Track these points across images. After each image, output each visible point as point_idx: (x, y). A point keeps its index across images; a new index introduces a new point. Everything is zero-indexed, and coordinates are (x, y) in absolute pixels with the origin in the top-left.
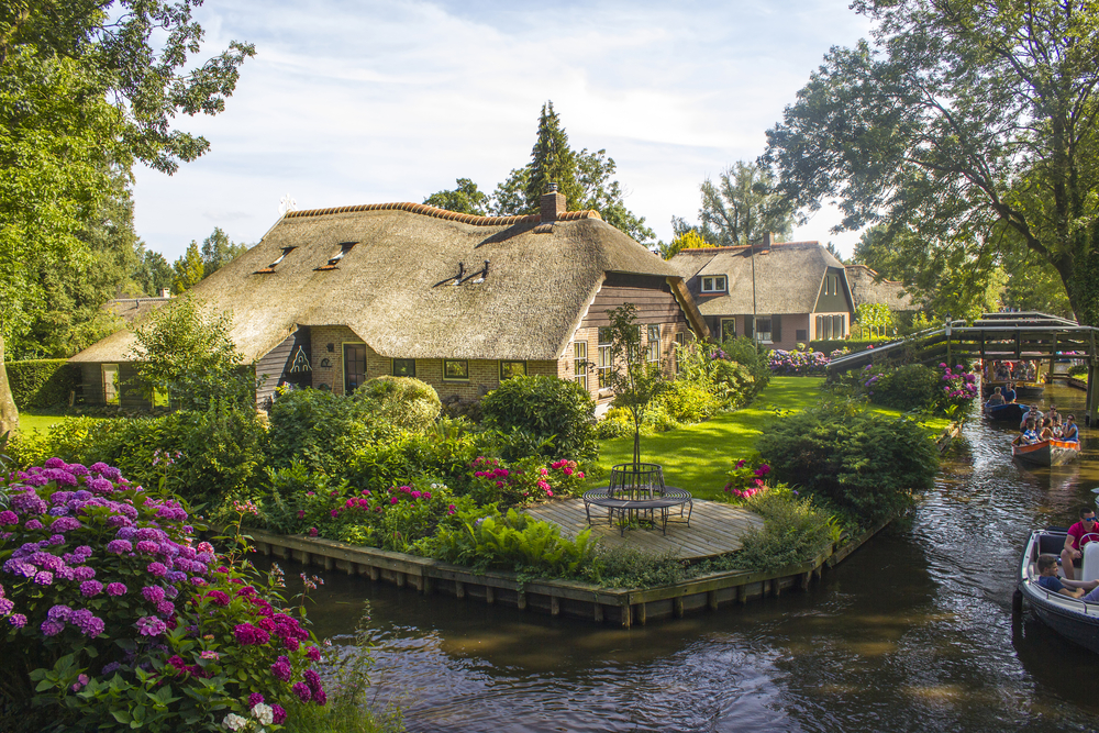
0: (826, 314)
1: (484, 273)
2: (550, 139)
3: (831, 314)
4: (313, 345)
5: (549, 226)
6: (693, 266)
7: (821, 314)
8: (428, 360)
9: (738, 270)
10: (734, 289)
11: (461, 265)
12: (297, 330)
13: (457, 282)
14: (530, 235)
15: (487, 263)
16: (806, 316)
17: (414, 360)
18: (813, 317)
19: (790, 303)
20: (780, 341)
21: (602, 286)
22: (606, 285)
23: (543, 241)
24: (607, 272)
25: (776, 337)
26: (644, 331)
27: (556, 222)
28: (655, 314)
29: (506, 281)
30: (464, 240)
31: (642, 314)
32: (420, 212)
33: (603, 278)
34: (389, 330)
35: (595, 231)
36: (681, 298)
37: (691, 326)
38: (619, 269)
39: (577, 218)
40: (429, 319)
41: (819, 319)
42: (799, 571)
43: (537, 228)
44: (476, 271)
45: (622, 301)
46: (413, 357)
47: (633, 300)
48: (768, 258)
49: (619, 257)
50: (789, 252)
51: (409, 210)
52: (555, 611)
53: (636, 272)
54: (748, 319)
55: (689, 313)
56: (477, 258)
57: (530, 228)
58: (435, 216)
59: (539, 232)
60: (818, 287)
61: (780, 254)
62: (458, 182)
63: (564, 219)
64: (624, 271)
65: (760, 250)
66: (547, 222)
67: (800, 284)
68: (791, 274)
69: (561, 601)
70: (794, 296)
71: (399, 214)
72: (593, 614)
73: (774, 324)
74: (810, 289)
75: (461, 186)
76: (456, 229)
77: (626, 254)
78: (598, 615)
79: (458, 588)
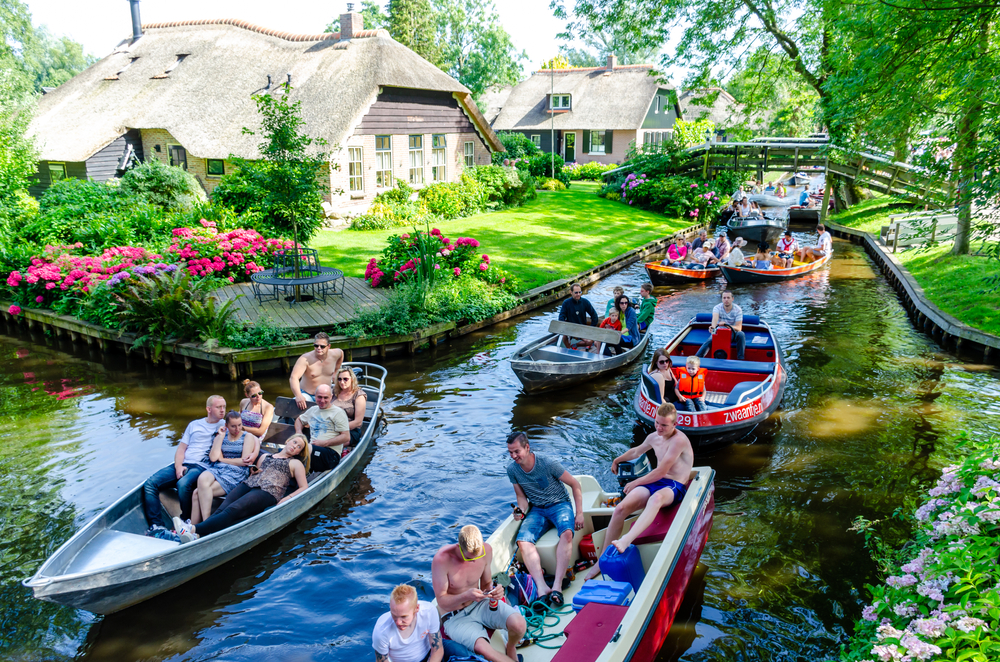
0: (655, 131)
3: (661, 131)
4: (144, 146)
5: (345, 43)
6: (546, 85)
7: (649, 131)
9: (582, 89)
10: (577, 106)
11: (269, 78)
12: (125, 132)
13: (266, 92)
14: (329, 50)
16: (635, 130)
17: (222, 161)
18: (640, 133)
19: (621, 120)
20: (611, 152)
21: (375, 99)
22: (381, 98)
23: (338, 57)
24: (380, 86)
25: (609, 150)
26: (428, 140)
27: (352, 40)
28: (440, 125)
29: (302, 92)
30: (278, 54)
31: (425, 125)
32: (245, 27)
33: (377, 92)
34: (202, 133)
35: (379, 48)
36: (469, 111)
37: (482, 136)
38: (393, 83)
39: (369, 36)
40: (237, 125)
41: (646, 135)
42: (404, 340)
43: (336, 45)
44: (281, 82)
45: (401, 112)
46: (221, 157)
47: (414, 112)
48: (609, 79)
49: (399, 73)
50: (628, 74)
51: (237, 25)
52: (188, 366)
53: (412, 86)
54: (586, 133)
55: (478, 125)
56: (284, 70)
57: (331, 45)
58: (258, 31)
59: (337, 49)
60: (647, 106)
61: (621, 76)
62: (363, 4)
63: (358, 37)
64: (398, 85)
65: (604, 72)
66: (344, 39)
67: (633, 103)
68: (626, 94)
69: (192, 360)
70: (625, 114)
71: (228, 29)
72: (211, 371)
73: (608, 138)
74: (640, 108)
75: (366, 8)
76: (274, 45)
77: (407, 70)
78: (215, 371)
79: (124, 347)
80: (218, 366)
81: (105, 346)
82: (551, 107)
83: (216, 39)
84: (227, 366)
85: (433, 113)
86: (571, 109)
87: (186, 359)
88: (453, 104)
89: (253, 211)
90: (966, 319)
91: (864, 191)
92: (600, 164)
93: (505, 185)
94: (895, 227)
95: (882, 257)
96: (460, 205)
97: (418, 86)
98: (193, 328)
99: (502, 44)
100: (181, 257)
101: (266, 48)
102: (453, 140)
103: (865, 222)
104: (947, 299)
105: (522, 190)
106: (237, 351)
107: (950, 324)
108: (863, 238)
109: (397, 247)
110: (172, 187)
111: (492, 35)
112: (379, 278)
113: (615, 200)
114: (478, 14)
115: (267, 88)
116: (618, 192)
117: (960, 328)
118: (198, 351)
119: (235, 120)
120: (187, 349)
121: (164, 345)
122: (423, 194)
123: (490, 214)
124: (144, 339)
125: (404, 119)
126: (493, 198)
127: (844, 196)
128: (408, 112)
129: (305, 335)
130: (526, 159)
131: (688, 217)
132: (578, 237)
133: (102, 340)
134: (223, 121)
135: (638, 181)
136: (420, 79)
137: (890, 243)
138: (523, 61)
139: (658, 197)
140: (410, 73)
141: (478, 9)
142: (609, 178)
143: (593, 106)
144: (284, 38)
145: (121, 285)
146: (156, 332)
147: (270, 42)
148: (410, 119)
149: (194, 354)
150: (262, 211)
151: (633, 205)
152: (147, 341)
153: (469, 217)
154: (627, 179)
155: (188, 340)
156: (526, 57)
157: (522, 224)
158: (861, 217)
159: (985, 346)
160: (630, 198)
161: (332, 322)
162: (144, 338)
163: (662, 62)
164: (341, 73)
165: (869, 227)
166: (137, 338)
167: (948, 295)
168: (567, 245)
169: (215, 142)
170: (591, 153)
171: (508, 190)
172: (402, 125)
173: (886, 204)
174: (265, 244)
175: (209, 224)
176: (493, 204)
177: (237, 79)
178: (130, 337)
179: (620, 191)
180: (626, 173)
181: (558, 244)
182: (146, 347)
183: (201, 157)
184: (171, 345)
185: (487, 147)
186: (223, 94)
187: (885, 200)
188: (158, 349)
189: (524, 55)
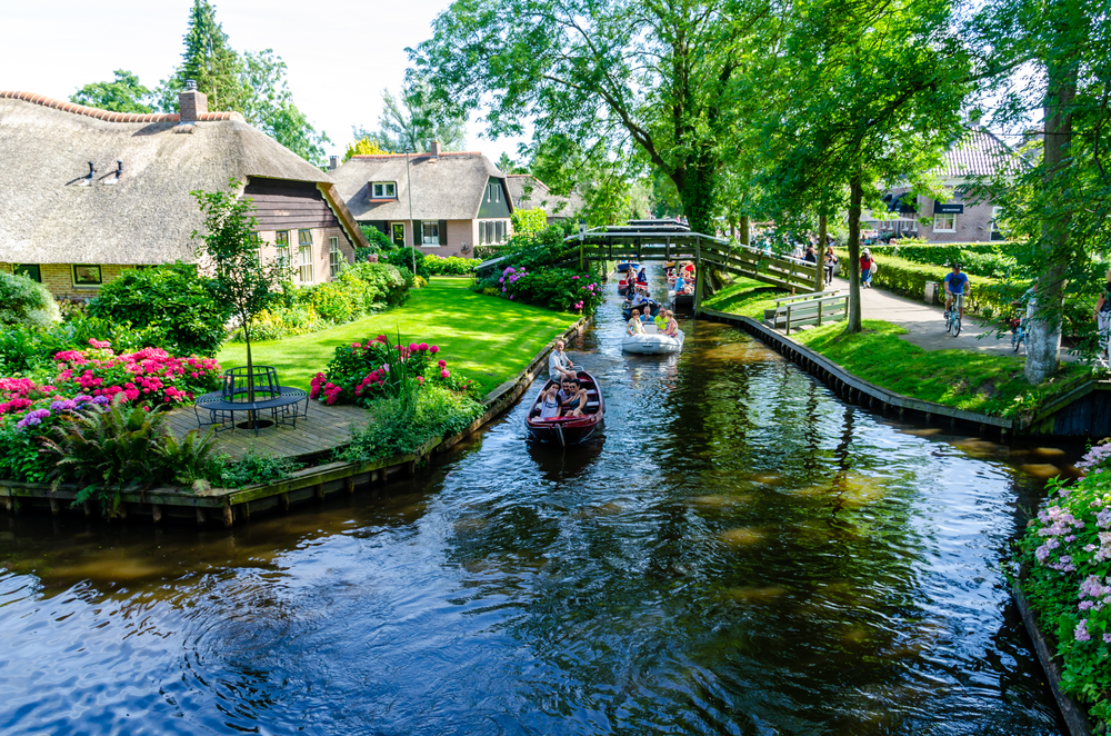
0: (489, 220)
1: (118, 174)
2: (203, 36)
3: (494, 220)
5: (188, 126)
6: (365, 172)
7: (484, 220)
8: (55, 265)
10: (403, 195)
11: (91, 165)
13: (87, 182)
14: (167, 134)
15: (120, 163)
16: (469, 222)
17: (38, 265)
18: (476, 223)
19: (455, 209)
20: (446, 244)
21: (243, 191)
22: (248, 190)
23: (184, 141)
24: (249, 177)
25: (443, 241)
26: (294, 236)
27: (196, 123)
28: (306, 219)
29: (141, 182)
30: (94, 137)
31: (292, 219)
32: (41, 103)
33: (245, 182)
34: (5, 232)
35: (237, 133)
36: (333, 203)
37: (346, 231)
38: (262, 173)
39: (219, 119)
40: (54, 222)
41: (481, 224)
42: (406, 459)
43: (176, 128)
44: (108, 171)
45: (268, 206)
46: (36, 262)
47: (280, 205)
48: (436, 166)
49: (263, 162)
50: (456, 161)
51: (28, 100)
52: (157, 517)
53: (281, 177)
54: (417, 223)
55: (342, 218)
56: (109, 157)
57: (168, 127)
58: (60, 108)
59: (178, 132)
60: (480, 194)
61: (447, 163)
62: (117, 73)
63: (204, 120)
64: (268, 176)
65: (428, 158)
66: (186, 122)
67: (465, 191)
68: (456, 182)
69: (164, 508)
70: (459, 203)
71: (16, 105)
72: (196, 518)
73: (441, 229)
74: (473, 197)
76: (86, 125)
77: (271, 159)
78: (201, 519)
79: (53, 505)
80: (207, 511)
81: (17, 505)
82: (374, 196)
84: (221, 511)
85: (298, 206)
86: (397, 198)
87: (155, 509)
88: (317, 196)
89: (154, 326)
90: (900, 390)
91: (724, 277)
92: (438, 256)
93: (389, 284)
94: (786, 310)
95: (776, 337)
96: (350, 309)
97: (286, 177)
98: (170, 469)
99: (297, 124)
100: (82, 387)
101: (76, 129)
102: (318, 237)
103: (740, 306)
104: (872, 374)
105: (405, 288)
106: (232, 491)
107: (891, 396)
108: (743, 322)
110: (21, 302)
111: (286, 117)
112: (327, 392)
113: (494, 295)
114: (266, 91)
115: (89, 176)
116: (496, 287)
117: (901, 399)
118: (180, 496)
119: (51, 215)
120: (159, 495)
121: (122, 494)
122: (306, 298)
123: (374, 316)
124: (91, 490)
125: (270, 213)
126: (377, 299)
127: (710, 282)
128: (276, 206)
129: (301, 465)
130: (385, 255)
131: (573, 310)
132: (486, 336)
133: (12, 498)
134: (32, 218)
135: (519, 274)
136: (287, 169)
137: (781, 326)
138: (324, 145)
139: (542, 291)
140: (274, 162)
141: (265, 86)
142: (483, 273)
143: (422, 194)
144: (99, 118)
145: (41, 427)
146: (113, 480)
147: (80, 122)
148: (277, 213)
149: (173, 501)
150: (164, 325)
151: (514, 300)
152: (96, 492)
153: (357, 321)
154: (505, 272)
155: (158, 485)
156: (328, 139)
157: (419, 326)
158: (735, 302)
160: (511, 292)
161: (327, 447)
162: (91, 489)
163: (520, 151)
164: (191, 160)
165: (752, 310)
166: (78, 490)
167: (869, 370)
168: (484, 345)
169: (25, 243)
170: (423, 245)
171: (390, 288)
172: (269, 220)
173: (753, 289)
174: (179, 363)
175: (102, 344)
176: (379, 305)
177: (42, 165)
178: (67, 489)
179: (499, 286)
180: (503, 266)
181: (473, 344)
182: (92, 502)
183: (9, 261)
184: (135, 493)
185: (350, 242)
186: (25, 185)
187: (745, 283)
188: (117, 500)
189: (325, 138)
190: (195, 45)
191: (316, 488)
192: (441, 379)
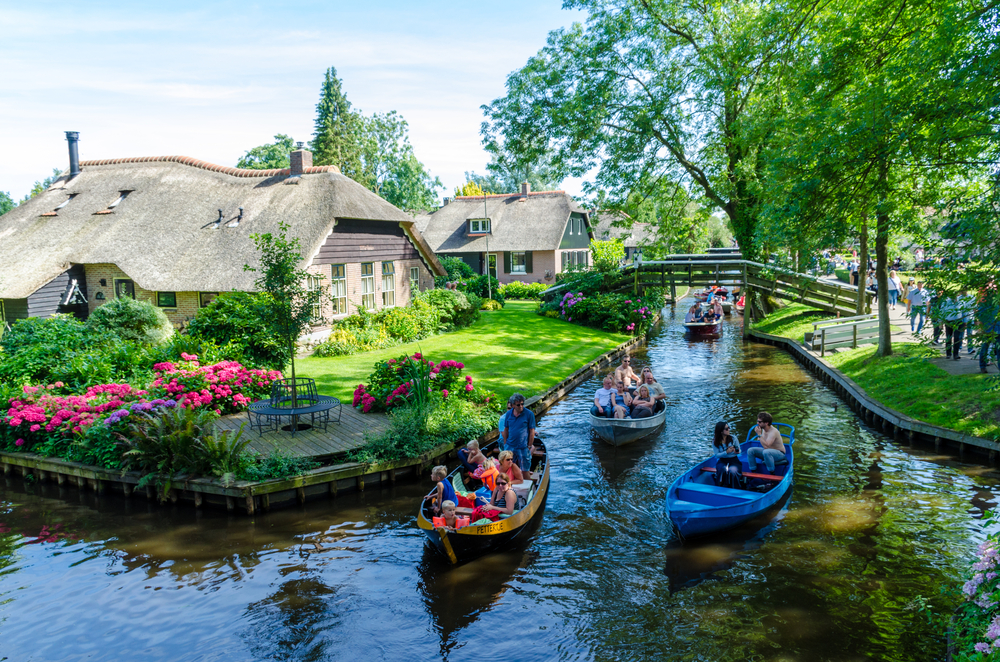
0: (571, 250)
1: (239, 218)
2: (332, 104)
3: (576, 250)
4: (87, 280)
5: (296, 178)
6: (465, 211)
7: (566, 251)
8: (186, 292)
9: (500, 214)
10: (496, 230)
11: (220, 212)
12: (70, 267)
13: (216, 225)
14: (280, 186)
15: (241, 210)
16: (551, 252)
17: (174, 293)
18: (558, 253)
19: (540, 241)
20: (531, 272)
21: (331, 230)
22: (336, 230)
23: (290, 191)
24: (337, 219)
25: (529, 269)
26: (378, 267)
27: (302, 176)
28: (385, 252)
29: (255, 225)
30: (226, 189)
31: (375, 253)
32: (191, 164)
33: (333, 223)
34: (153, 267)
35: (332, 183)
36: (414, 239)
37: (426, 262)
38: (348, 215)
39: (319, 172)
40: (189, 258)
41: (563, 254)
42: (412, 463)
43: (287, 180)
44: (232, 216)
45: (354, 242)
46: (172, 290)
47: (365, 242)
48: (525, 204)
49: (351, 206)
50: (543, 200)
51: (182, 162)
52: (198, 503)
53: (365, 218)
54: (507, 255)
55: (423, 251)
56: (234, 205)
57: (281, 180)
58: (204, 168)
59: (288, 184)
60: (562, 228)
61: (535, 201)
62: (276, 137)
63: (308, 173)
64: (353, 217)
65: (519, 198)
66: (295, 175)
67: (549, 225)
68: (542, 218)
69: (203, 495)
70: (543, 236)
71: (173, 166)
72: (226, 505)
73: (527, 259)
74: (556, 231)
75: (279, 141)
76: (221, 180)
77: (358, 203)
78: (230, 506)
79: (125, 488)
80: (234, 499)
81: (101, 487)
82: (471, 231)
83: (161, 175)
84: (244, 500)
85: (382, 242)
86: (490, 233)
87: (196, 496)
88: (400, 233)
89: (234, 343)
90: (913, 413)
91: (778, 301)
92: (523, 283)
93: (456, 308)
94: (820, 333)
95: (811, 360)
96: (416, 329)
97: (370, 218)
98: (205, 463)
99: (415, 172)
100: (168, 392)
101: (213, 184)
102: (399, 268)
103: (786, 329)
104: (888, 397)
105: (471, 311)
106: (254, 483)
107: (900, 419)
108: (786, 344)
109: (384, 371)
110: (141, 322)
111: (406, 166)
112: (368, 403)
113: (555, 317)
114: (391, 146)
115: (218, 221)
116: (557, 310)
117: (911, 423)
118: (213, 485)
119: (187, 253)
120: (199, 484)
121: (172, 482)
122: (380, 319)
123: (442, 334)
124: (150, 478)
125: (356, 248)
126: (443, 320)
127: (760, 306)
128: (360, 242)
129: (318, 464)
130: (464, 282)
131: (625, 331)
132: (535, 355)
133: (97, 481)
134: (174, 255)
135: (577, 299)
136: (372, 211)
137: (817, 348)
138: (437, 188)
139: (596, 313)
140: (361, 205)
141: (391, 141)
142: (549, 297)
143: (512, 230)
144: (231, 174)
145: (121, 424)
146: (165, 470)
147: (217, 178)
148: (362, 248)
149: (208, 490)
150: (242, 342)
151: (572, 322)
152: (154, 479)
153: (424, 340)
154: (565, 297)
155: (199, 475)
156: (440, 184)
157: (477, 344)
158: (781, 325)
159: (934, 437)
160: (569, 315)
161: (343, 449)
162: (150, 476)
163: (584, 189)
164: (295, 206)
165: (794, 333)
166: (141, 476)
167: (887, 393)
168: (528, 363)
169: (166, 275)
170: (512, 273)
171: (457, 311)
172: (355, 254)
173: (800, 312)
174: (249, 374)
175: (191, 357)
176: (443, 327)
177: (185, 213)
178: (134, 476)
179: (559, 309)
180: (563, 292)
181: (519, 362)
182: (152, 488)
183: (153, 290)
184: (182, 481)
185: (430, 271)
186: (172, 229)
187: (797, 309)
188: (168, 486)
189: (438, 183)
190: (324, 112)
191: (329, 484)
192: (466, 393)
